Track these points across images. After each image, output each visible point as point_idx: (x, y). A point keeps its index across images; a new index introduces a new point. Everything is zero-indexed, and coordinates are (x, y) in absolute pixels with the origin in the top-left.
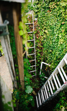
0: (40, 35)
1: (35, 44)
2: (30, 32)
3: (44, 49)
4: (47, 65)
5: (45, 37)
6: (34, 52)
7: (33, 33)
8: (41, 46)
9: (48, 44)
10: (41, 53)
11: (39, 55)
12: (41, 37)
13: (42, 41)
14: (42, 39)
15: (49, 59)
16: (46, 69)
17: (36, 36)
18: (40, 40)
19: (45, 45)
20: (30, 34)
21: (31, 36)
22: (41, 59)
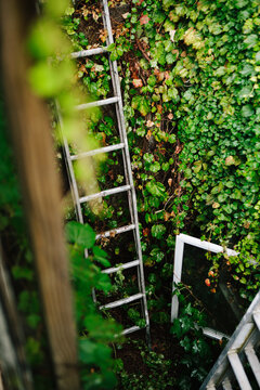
0: (154, 64)
1: (124, 128)
2: (90, 51)
3: (187, 153)
4: (213, 254)
5: (184, 74)
6: (120, 179)
7: (106, 54)
8: (163, 135)
10: (170, 180)
11: (158, 193)
12: (162, 76)
13: (166, 99)
14: (168, 87)
15: (224, 212)
16: (208, 281)
17: (128, 74)
18: (158, 98)
19: (193, 129)
20: (88, 65)
21: (92, 75)
22: (172, 214)
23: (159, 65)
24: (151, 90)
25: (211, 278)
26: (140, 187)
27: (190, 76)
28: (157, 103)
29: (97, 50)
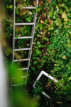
0: (49, 17)
1: (34, 32)
3: (51, 46)
5: (57, 24)
6: (28, 45)
7: (34, 10)
8: (45, 38)
9: (62, 42)
10: (43, 50)
11: (38, 53)
12: (50, 21)
13: (49, 29)
14: (51, 26)
15: (57, 69)
16: (47, 86)
17: (40, 18)
18: (47, 27)
19: (55, 42)
20: (27, 12)
21: (28, 15)
22: (41, 60)
23: (50, 17)
24: (45, 24)
25: (48, 86)
26: (34, 49)
27: (59, 26)
28: (46, 29)
29: (32, 8)
